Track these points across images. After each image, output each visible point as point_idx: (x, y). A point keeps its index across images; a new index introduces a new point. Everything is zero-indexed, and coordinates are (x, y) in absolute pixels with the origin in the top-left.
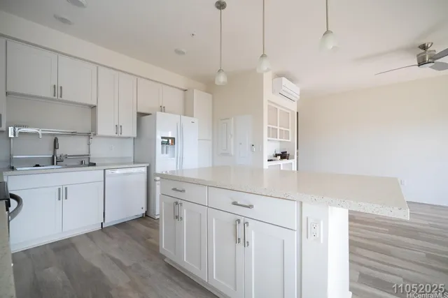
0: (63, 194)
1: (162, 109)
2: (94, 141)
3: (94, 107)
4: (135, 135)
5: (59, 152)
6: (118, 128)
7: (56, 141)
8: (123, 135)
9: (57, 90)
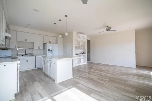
0: (27, 61)
1: (50, 43)
2: (34, 50)
3: (34, 43)
4: (43, 49)
5: (26, 53)
6: (39, 47)
7: (26, 50)
8: (40, 49)
9: (26, 40)
